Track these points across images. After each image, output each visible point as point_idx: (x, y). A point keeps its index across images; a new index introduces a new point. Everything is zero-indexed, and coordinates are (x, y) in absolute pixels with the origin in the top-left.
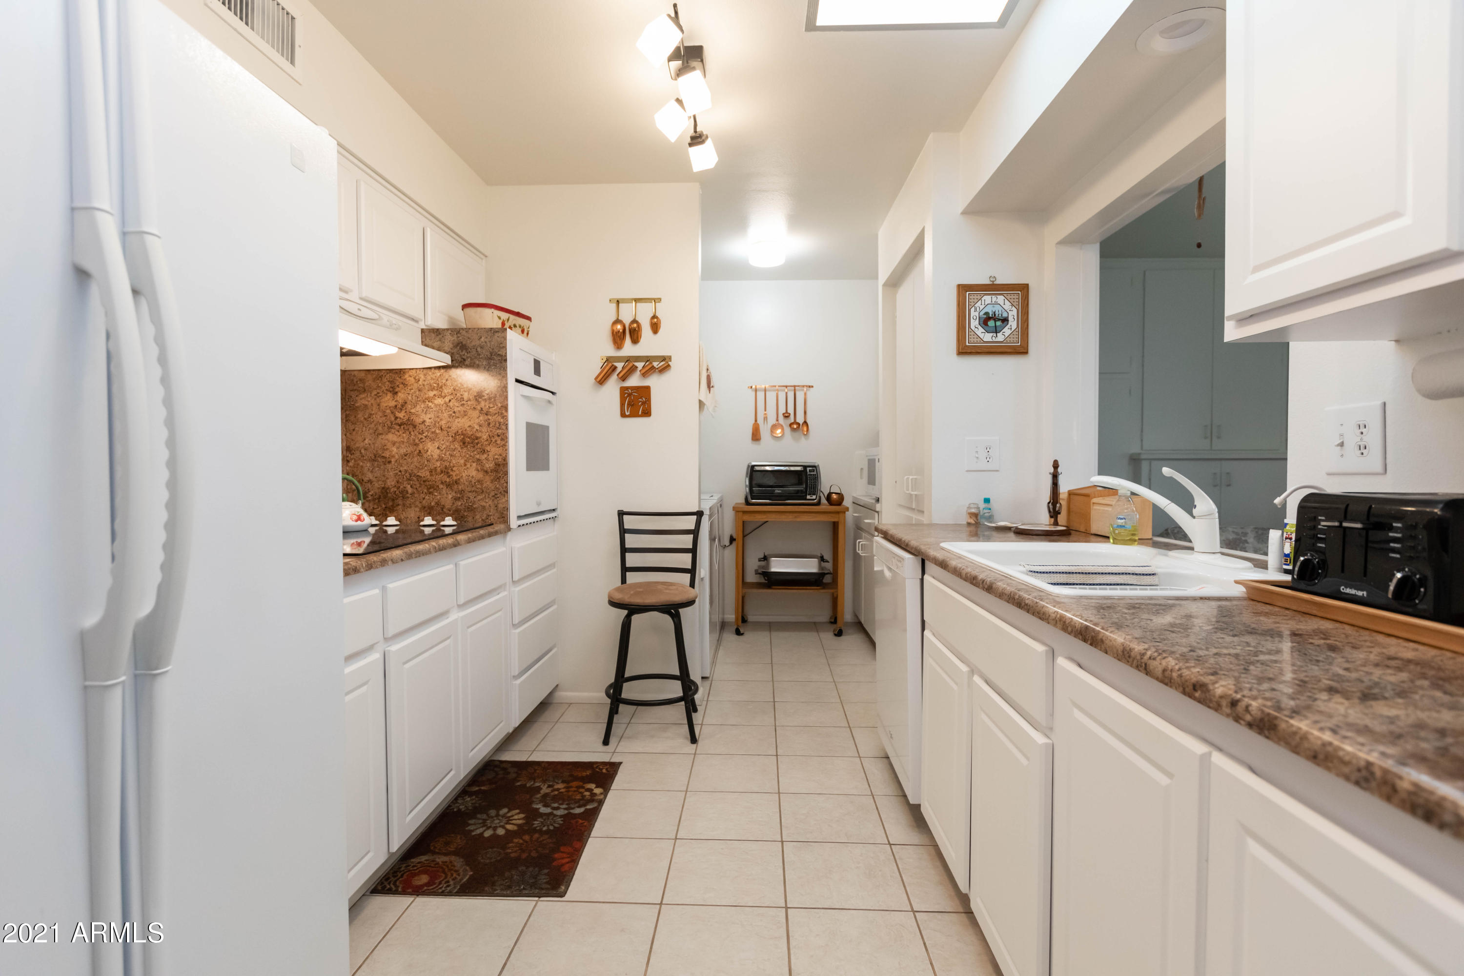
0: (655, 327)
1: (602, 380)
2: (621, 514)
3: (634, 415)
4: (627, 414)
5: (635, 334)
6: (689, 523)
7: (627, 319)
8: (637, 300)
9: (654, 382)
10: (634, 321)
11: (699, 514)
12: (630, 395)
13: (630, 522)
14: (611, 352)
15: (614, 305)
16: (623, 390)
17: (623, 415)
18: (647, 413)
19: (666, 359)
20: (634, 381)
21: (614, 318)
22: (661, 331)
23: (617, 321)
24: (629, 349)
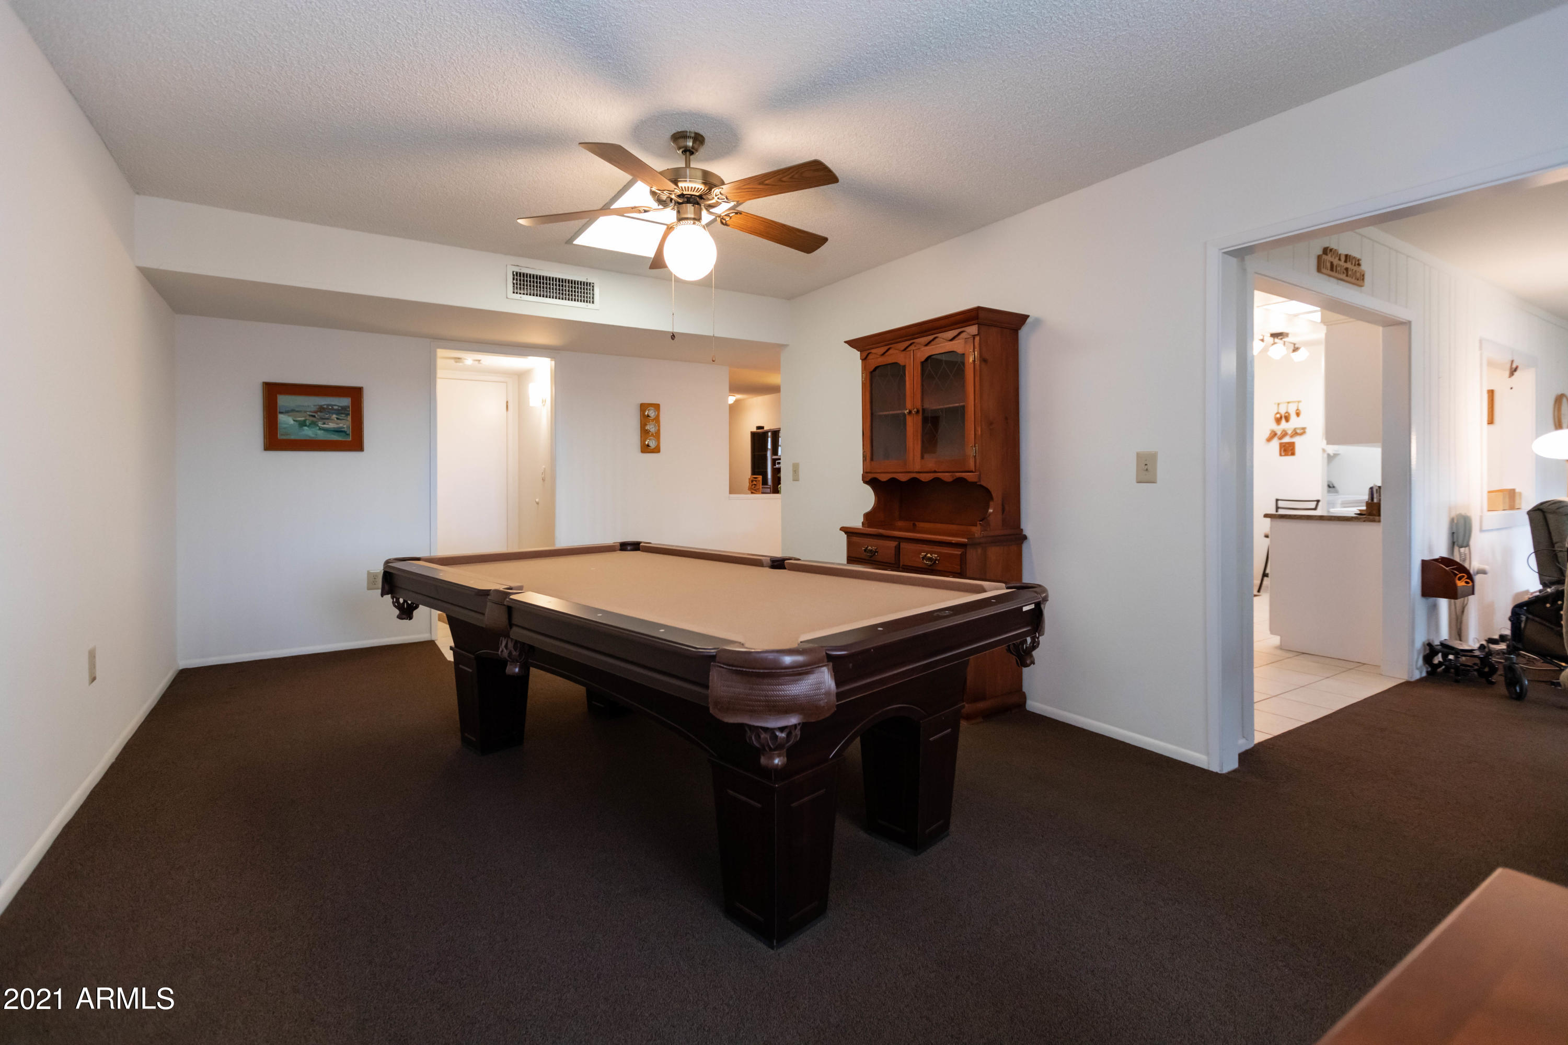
0: (1298, 414)
1: (1269, 440)
2: (1277, 500)
3: (1286, 455)
4: (1283, 454)
5: (1287, 419)
6: (1313, 505)
7: (1283, 411)
8: (1288, 403)
9: (1297, 440)
10: (1287, 412)
11: (1318, 501)
12: (1284, 446)
13: (1281, 504)
14: (1274, 426)
15: (1277, 405)
16: (1281, 444)
17: (1281, 455)
18: (1293, 454)
19: (1304, 429)
20: (1287, 440)
21: (1276, 412)
22: (1301, 416)
23: (1278, 413)
24: (1284, 425)
